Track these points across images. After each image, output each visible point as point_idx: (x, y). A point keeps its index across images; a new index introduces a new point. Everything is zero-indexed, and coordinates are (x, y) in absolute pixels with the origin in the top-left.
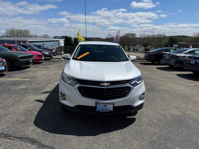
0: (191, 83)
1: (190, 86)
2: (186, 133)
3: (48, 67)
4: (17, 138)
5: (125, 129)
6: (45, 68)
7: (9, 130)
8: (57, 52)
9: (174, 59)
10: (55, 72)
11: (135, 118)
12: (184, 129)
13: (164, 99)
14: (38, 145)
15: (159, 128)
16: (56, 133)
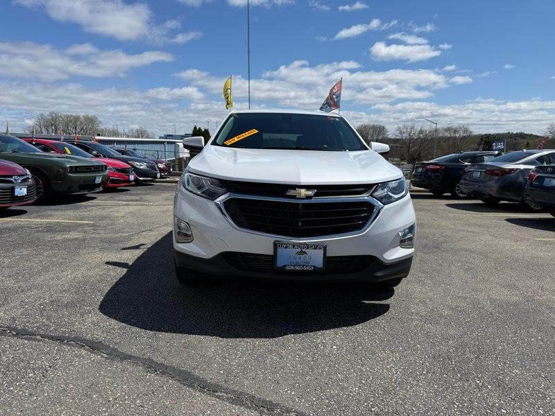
0: (548, 237)
1: (546, 243)
2: (541, 340)
3: (144, 199)
4: (52, 338)
5: (359, 327)
6: (137, 201)
7: (28, 322)
8: (171, 170)
9: (497, 177)
10: (164, 208)
11: (388, 305)
12: (533, 331)
13: (472, 268)
14: (107, 355)
15: (460, 327)
16: (159, 330)
